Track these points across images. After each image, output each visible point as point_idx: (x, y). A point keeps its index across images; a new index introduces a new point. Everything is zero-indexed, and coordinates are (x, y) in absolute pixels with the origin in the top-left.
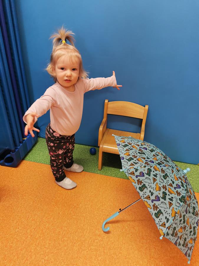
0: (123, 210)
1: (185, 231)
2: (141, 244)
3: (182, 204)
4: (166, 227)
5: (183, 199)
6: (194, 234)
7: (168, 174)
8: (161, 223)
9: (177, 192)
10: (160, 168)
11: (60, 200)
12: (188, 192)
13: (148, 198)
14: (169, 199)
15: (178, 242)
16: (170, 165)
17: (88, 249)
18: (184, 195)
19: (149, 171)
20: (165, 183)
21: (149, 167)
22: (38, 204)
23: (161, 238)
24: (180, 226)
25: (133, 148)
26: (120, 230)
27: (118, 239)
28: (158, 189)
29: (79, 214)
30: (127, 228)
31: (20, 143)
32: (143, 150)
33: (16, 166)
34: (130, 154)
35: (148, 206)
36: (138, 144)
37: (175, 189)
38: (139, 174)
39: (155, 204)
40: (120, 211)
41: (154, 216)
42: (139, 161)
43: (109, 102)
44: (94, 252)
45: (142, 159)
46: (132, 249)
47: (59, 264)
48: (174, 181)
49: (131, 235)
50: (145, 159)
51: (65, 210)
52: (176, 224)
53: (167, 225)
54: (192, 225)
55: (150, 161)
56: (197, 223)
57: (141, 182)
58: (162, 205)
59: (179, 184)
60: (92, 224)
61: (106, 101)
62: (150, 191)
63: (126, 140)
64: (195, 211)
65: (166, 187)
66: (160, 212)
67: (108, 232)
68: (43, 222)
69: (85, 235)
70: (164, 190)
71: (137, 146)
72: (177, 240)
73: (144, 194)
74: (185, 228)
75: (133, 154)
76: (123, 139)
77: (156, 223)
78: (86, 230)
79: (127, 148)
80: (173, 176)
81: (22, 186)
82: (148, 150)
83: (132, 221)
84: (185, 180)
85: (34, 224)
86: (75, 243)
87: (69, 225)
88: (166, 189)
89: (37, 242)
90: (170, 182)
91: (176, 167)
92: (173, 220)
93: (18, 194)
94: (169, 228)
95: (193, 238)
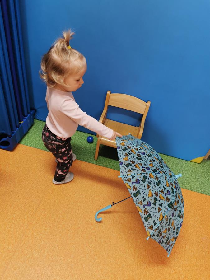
0: (116, 204)
1: (169, 231)
2: (129, 235)
3: (169, 209)
4: (153, 230)
5: (171, 205)
6: (177, 233)
7: (161, 181)
8: (149, 226)
9: (167, 198)
10: (155, 176)
11: (56, 188)
12: (177, 198)
13: (141, 203)
14: (159, 204)
15: (161, 241)
16: (164, 171)
17: (81, 236)
18: (173, 201)
19: (145, 177)
20: (157, 190)
21: (145, 175)
22: (34, 191)
23: (148, 239)
24: (165, 228)
25: (132, 153)
26: (111, 220)
27: (109, 228)
28: (150, 195)
29: (74, 203)
30: (117, 218)
31: (17, 127)
32: (141, 154)
33: (12, 149)
34: (129, 158)
35: (140, 210)
36: (137, 148)
37: (166, 195)
38: (135, 181)
39: (146, 209)
40: (112, 204)
41: (143, 220)
42: (136, 167)
43: (111, 93)
44: (86, 240)
45: (139, 165)
46: (120, 239)
47: (54, 249)
48: (166, 187)
49: (121, 226)
50: (142, 165)
51: (61, 198)
52: (161, 227)
53: (154, 228)
54: (176, 226)
55: (147, 167)
56: (180, 225)
57: (136, 189)
58: (152, 210)
59: (169, 190)
60: (86, 213)
61: (109, 93)
62: (143, 197)
63: (126, 142)
64: (181, 214)
65: (158, 193)
66: (150, 216)
67: (100, 222)
68: (40, 209)
69: (79, 223)
70: (155, 196)
71: (135, 150)
72: (161, 240)
73: (137, 200)
74: (169, 229)
75: (131, 160)
76: (123, 142)
77: (145, 226)
78: (80, 219)
79: (126, 152)
80: (165, 182)
81: (18, 172)
82: (145, 154)
83: (123, 212)
84: (175, 186)
85: (31, 210)
86: (69, 230)
87: (64, 213)
88: (157, 195)
89: (34, 228)
90: (162, 188)
91: (169, 172)
92: (160, 224)
93: (15, 179)
94: (155, 231)
95: (175, 237)
